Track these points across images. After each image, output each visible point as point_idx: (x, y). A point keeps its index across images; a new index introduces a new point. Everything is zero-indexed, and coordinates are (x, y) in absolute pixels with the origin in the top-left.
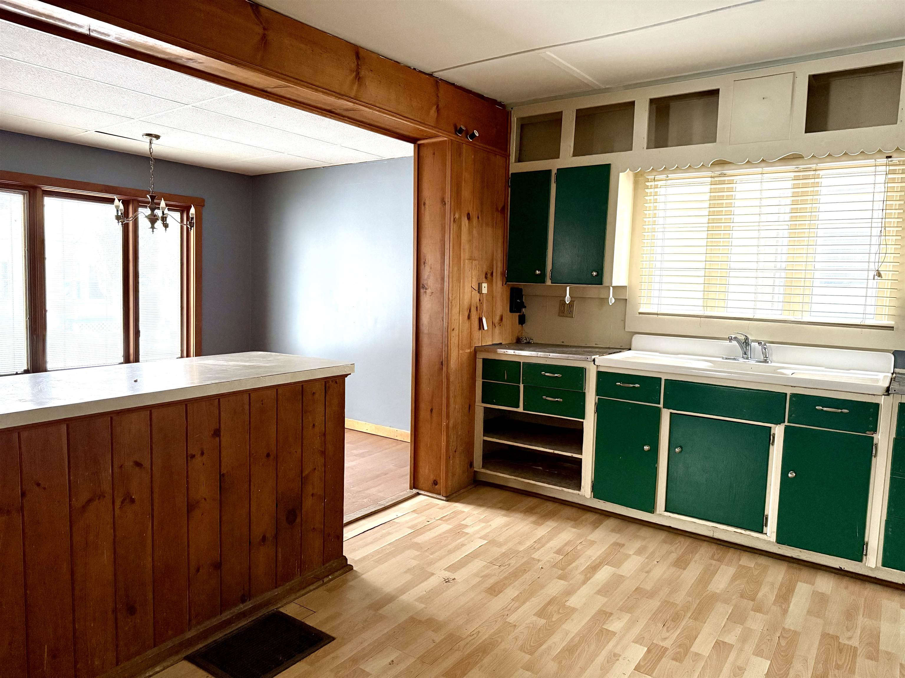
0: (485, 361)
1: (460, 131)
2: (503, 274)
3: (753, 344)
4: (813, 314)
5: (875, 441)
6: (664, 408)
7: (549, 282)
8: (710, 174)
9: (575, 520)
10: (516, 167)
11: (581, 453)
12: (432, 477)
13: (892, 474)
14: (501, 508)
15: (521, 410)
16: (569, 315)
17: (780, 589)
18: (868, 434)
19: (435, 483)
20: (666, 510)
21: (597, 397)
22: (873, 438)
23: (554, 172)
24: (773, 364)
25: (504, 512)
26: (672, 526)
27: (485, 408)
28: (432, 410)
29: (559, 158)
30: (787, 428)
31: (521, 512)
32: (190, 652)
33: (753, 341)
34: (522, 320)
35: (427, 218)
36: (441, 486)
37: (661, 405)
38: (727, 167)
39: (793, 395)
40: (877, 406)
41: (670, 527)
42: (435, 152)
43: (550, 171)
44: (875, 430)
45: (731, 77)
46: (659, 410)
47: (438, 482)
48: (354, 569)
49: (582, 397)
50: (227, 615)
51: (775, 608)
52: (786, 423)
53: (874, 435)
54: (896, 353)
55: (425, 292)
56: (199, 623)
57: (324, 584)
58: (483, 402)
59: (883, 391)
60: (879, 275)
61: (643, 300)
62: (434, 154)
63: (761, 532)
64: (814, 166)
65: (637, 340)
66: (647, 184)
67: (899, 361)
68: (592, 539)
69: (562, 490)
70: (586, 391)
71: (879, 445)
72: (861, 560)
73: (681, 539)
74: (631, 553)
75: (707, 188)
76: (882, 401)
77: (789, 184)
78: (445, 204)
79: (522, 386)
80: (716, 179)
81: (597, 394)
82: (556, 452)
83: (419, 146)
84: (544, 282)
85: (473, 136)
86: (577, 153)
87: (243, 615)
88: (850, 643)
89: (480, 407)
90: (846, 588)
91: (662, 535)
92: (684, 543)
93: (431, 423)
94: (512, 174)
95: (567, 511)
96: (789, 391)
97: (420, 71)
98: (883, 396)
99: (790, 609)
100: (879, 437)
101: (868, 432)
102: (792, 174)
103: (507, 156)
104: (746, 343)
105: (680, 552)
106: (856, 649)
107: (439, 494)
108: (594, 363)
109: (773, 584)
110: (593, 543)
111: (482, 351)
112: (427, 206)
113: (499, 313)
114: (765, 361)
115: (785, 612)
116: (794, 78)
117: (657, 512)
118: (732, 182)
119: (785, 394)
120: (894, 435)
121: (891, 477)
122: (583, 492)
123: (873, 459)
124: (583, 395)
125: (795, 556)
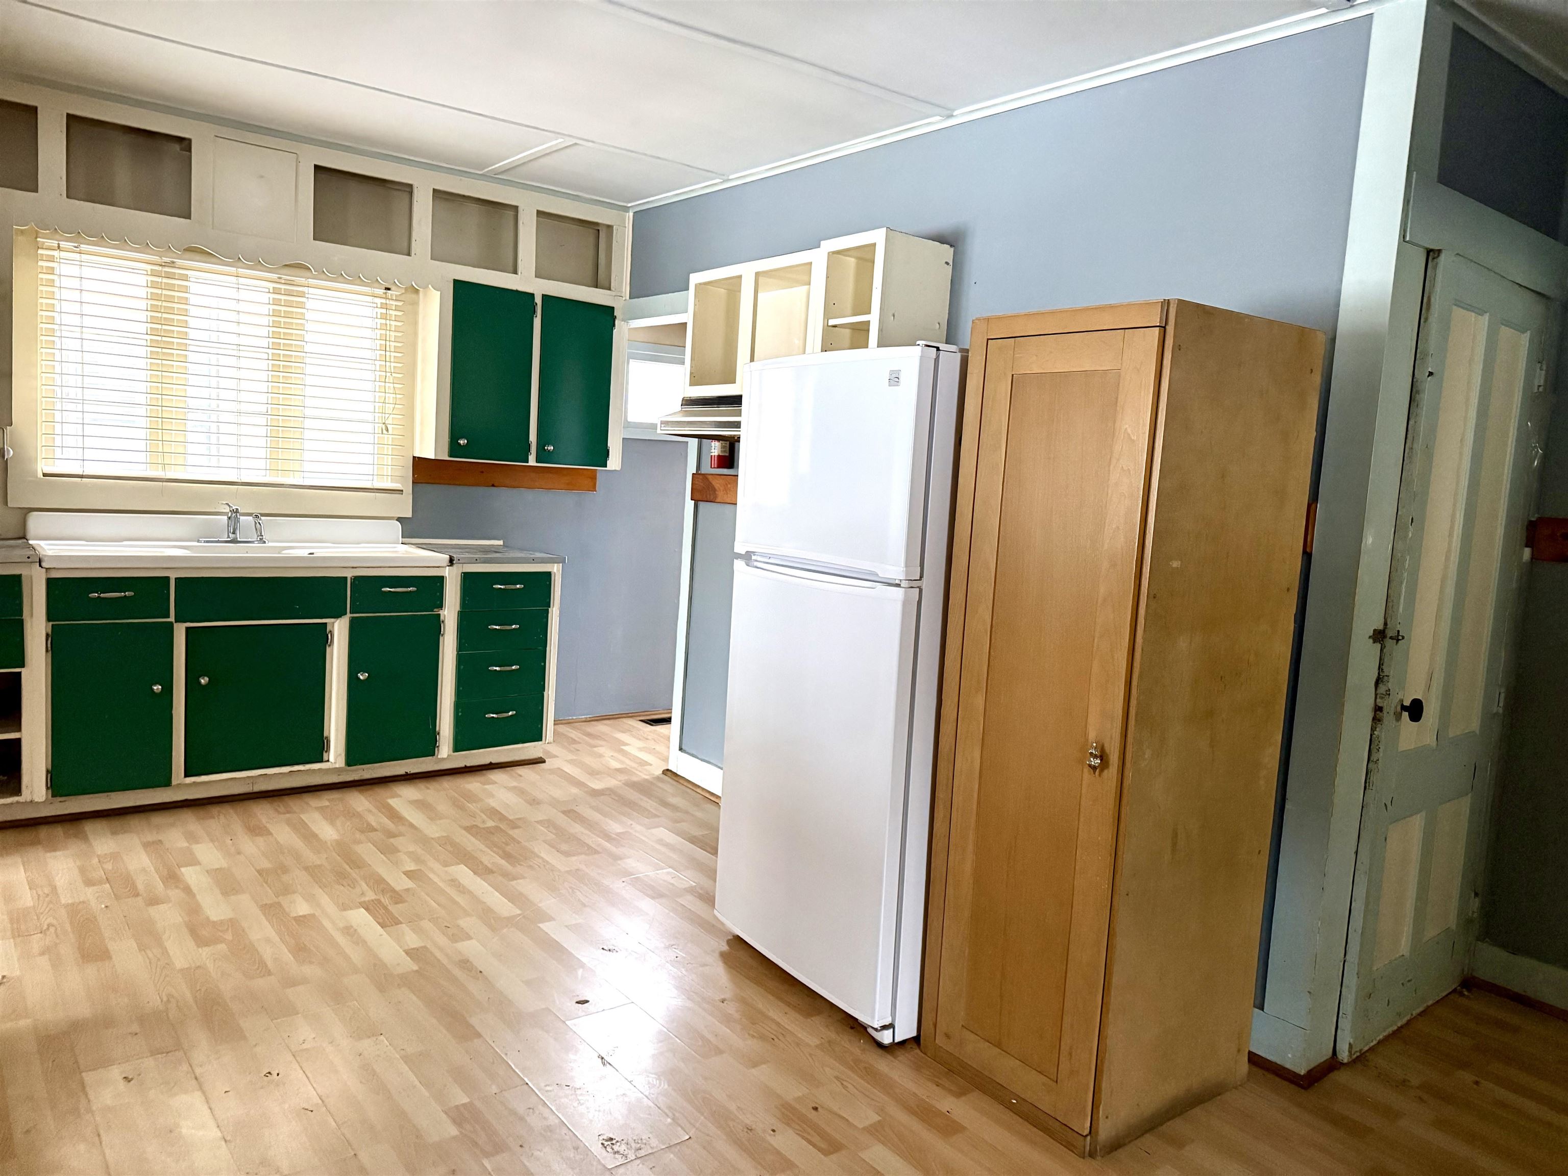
3: (243, 517)
5: (442, 618)
6: (176, 622)
11: (19, 730)
13: (459, 650)
18: (436, 612)
20: (189, 775)
21: (51, 623)
22: (439, 615)
24: (271, 544)
26: (202, 796)
30: (353, 622)
33: (243, 514)
37: (172, 619)
39: (356, 579)
40: (441, 579)
41: (199, 799)
44: (441, 606)
45: (206, 127)
46: (171, 625)
49: (18, 628)
52: (349, 615)
53: (441, 612)
59: (445, 565)
60: (387, 429)
63: (323, 760)
68: (108, 851)
70: (26, 616)
71: (446, 623)
72: (433, 755)
73: (214, 810)
74: (185, 844)
76: (447, 572)
77: (266, 298)
81: (49, 618)
92: (231, 816)
96: (349, 574)
98: (447, 567)
100: (446, 613)
101: (435, 610)
104: (235, 516)
108: (40, 566)
110: (116, 856)
116: (298, 162)
117: (174, 782)
118: (185, 278)
119: (346, 578)
120: (458, 608)
121: (458, 654)
122: (26, 796)
123: (441, 638)
124: (20, 624)
125: (357, 778)
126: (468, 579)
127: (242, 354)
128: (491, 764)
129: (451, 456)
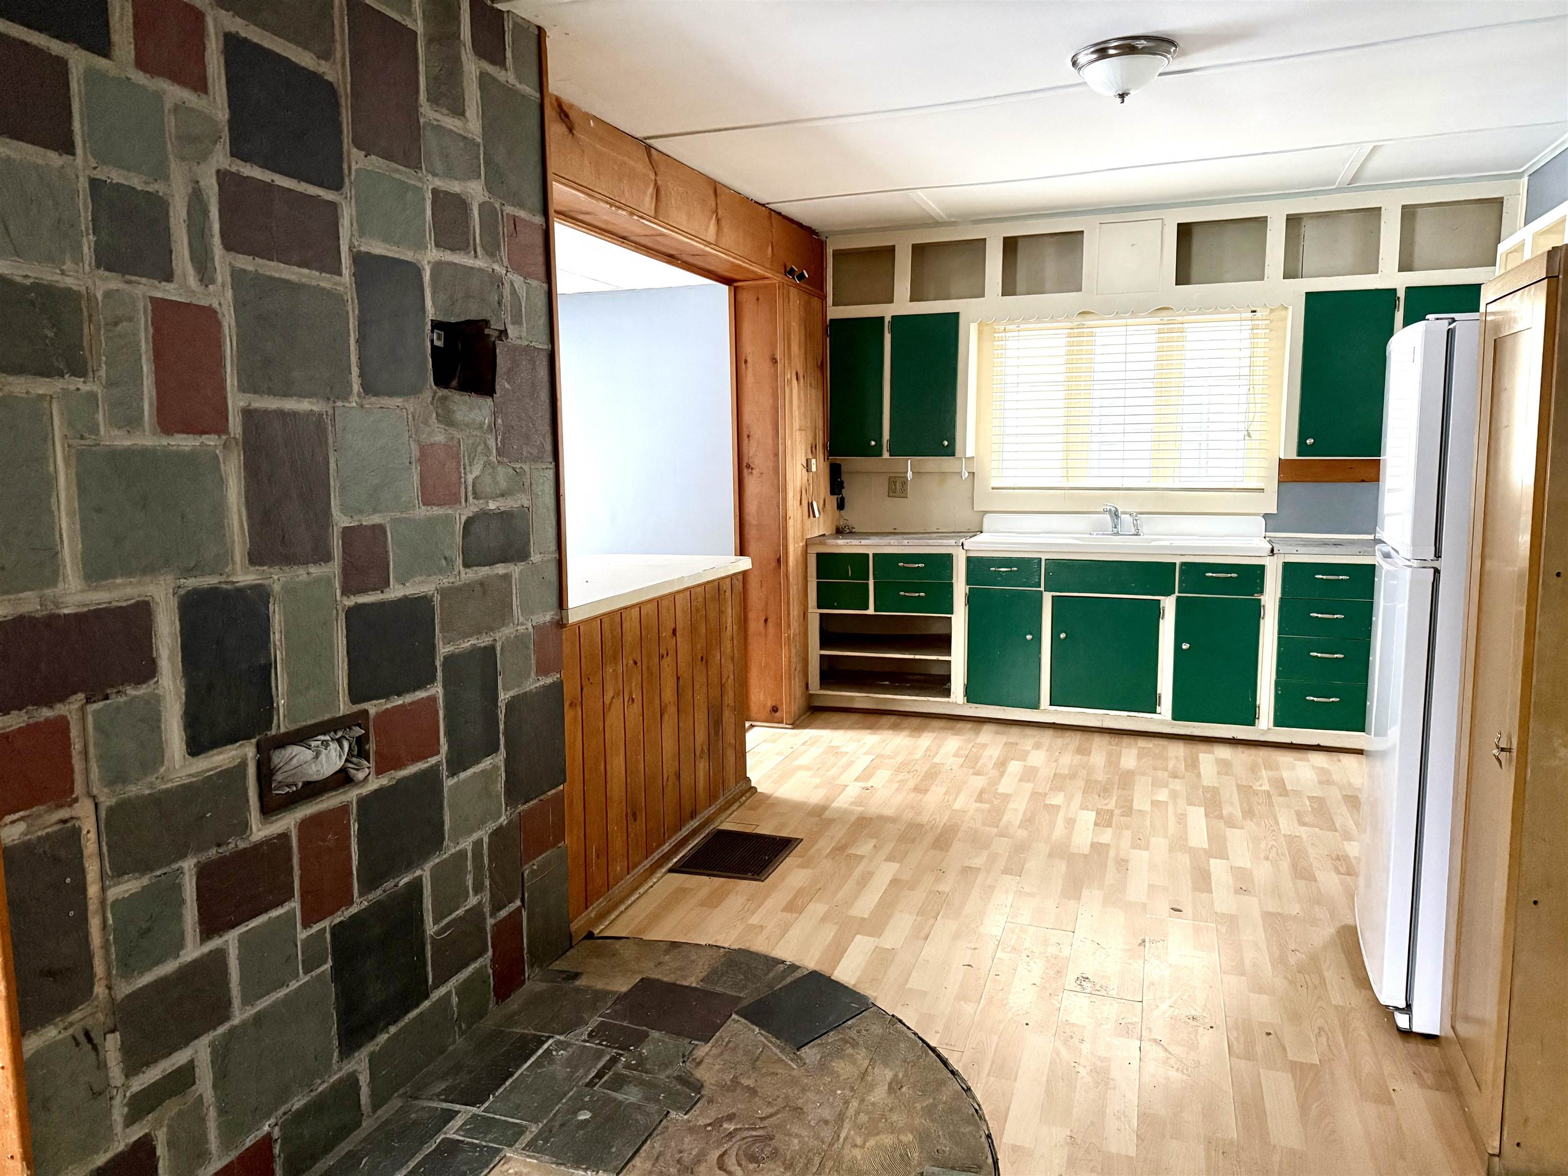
0: (819, 556)
1: (791, 272)
2: (824, 446)
3: (1123, 516)
4: (1182, 479)
5: (1262, 603)
6: (1045, 591)
7: (886, 455)
8: (1069, 324)
9: (952, 729)
10: (836, 312)
11: (949, 654)
12: (769, 704)
13: (1279, 633)
14: (862, 728)
15: (871, 611)
16: (902, 495)
17: (1185, 760)
18: (1256, 596)
19: (775, 709)
20: (1051, 705)
21: (969, 586)
22: (1260, 600)
23: (888, 319)
24: (1145, 537)
25: (869, 731)
26: (1057, 722)
27: (821, 614)
28: (766, 621)
29: (892, 302)
30: (1178, 598)
31: (889, 729)
32: (670, 865)
33: (1125, 513)
34: (841, 506)
35: (749, 380)
36: (783, 712)
37: (1042, 589)
38: (1088, 316)
39: (1183, 564)
40: (1262, 568)
41: (1054, 723)
42: (760, 297)
43: (882, 318)
44: (1262, 592)
45: (1097, 218)
46: (1041, 592)
47: (779, 707)
48: (759, 790)
49: (949, 588)
50: (685, 832)
51: (1187, 774)
52: (1177, 594)
53: (1262, 597)
54: (1265, 516)
55: (751, 473)
56: (669, 838)
57: (741, 805)
58: (819, 607)
59: (1268, 552)
60: (1249, 436)
61: (994, 473)
62: (758, 299)
63: (1155, 712)
64: (1179, 319)
65: (988, 521)
66: (996, 335)
67: (1270, 522)
68: (982, 742)
69: (928, 701)
70: (954, 581)
71: (1266, 607)
72: (1253, 724)
73: (1068, 734)
74: (1029, 748)
75: (1064, 341)
76: (1268, 562)
77: (1153, 338)
78: (776, 362)
79: (871, 583)
80: (1075, 331)
81: (968, 584)
82: (917, 657)
83: (736, 288)
84: (881, 455)
85: (801, 277)
86: (915, 297)
87: (694, 833)
88: (1262, 788)
89: (814, 614)
90: (1243, 753)
91: (1049, 734)
92: (1076, 739)
93: (766, 636)
94: (831, 320)
95: (936, 723)
96: (1178, 561)
97: (756, 202)
98: (1268, 557)
99: (1202, 772)
100: (1266, 598)
102: (1156, 327)
103: (824, 298)
104: (1115, 515)
105: (1077, 743)
106: (1268, 792)
107: (782, 722)
108: (963, 548)
109: (1177, 758)
110: (984, 746)
111: (814, 544)
112: (749, 365)
113: (822, 497)
114: (1137, 535)
115: (1199, 775)
116: (1163, 225)
117: (1042, 707)
118: (1092, 335)
119: (1175, 564)
120: (1279, 595)
121: (1279, 638)
122: (953, 698)
123: (1262, 621)
124: (951, 585)
125: (1188, 733)
126: (1289, 569)
127: (1128, 386)
128: (1318, 745)
129: (1299, 455)
